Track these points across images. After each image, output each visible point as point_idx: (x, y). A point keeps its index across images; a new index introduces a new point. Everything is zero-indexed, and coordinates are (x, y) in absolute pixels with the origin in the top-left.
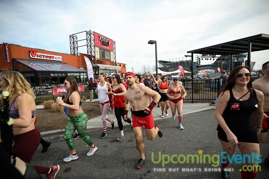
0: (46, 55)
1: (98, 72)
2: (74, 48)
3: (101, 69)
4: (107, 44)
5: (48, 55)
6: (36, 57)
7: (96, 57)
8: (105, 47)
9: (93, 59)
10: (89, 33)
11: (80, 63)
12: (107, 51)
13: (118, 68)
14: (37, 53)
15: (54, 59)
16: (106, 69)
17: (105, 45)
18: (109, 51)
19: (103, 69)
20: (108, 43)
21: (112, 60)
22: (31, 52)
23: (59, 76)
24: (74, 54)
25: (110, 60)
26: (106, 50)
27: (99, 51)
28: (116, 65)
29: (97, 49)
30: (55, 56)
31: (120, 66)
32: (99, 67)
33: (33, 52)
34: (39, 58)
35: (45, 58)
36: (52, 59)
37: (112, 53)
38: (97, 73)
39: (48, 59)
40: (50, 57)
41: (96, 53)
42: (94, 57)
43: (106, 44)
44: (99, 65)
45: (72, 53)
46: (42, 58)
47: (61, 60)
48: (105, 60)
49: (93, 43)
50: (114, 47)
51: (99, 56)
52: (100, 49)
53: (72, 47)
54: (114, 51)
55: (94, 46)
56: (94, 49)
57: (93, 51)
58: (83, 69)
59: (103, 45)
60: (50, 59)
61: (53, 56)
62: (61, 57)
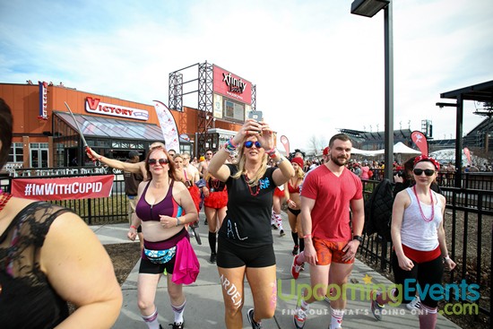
0: (117, 107)
1: (217, 146)
2: (175, 97)
3: (223, 139)
4: (239, 90)
5: (121, 108)
6: (97, 111)
7: (215, 115)
8: (235, 95)
9: (208, 118)
10: (203, 67)
11: (184, 125)
12: (240, 103)
14: (100, 104)
15: (133, 116)
17: (234, 92)
18: (243, 104)
20: (241, 88)
22: (89, 100)
24: (175, 108)
26: (236, 102)
27: (221, 102)
29: (218, 99)
30: (135, 110)
32: (218, 135)
33: (93, 101)
34: (102, 112)
35: (114, 114)
36: (128, 116)
37: (248, 108)
38: (214, 146)
39: (121, 115)
40: (125, 112)
41: (215, 107)
42: (211, 114)
43: (236, 89)
44: (218, 130)
45: (172, 107)
46: (109, 113)
47: (146, 119)
48: (233, 120)
49: (211, 87)
50: (253, 96)
51: (221, 113)
52: (224, 98)
53: (172, 96)
54: (253, 105)
55: (212, 93)
56: (211, 99)
57: (208, 102)
58: (187, 137)
59: (230, 91)
60: (124, 115)
61: (130, 109)
62: (147, 112)
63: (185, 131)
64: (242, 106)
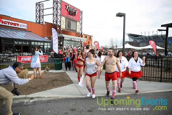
0: (11, 22)
1: (63, 43)
2: (40, 16)
3: (65, 40)
4: (74, 14)
5: (13, 22)
7: (62, 27)
8: (72, 17)
9: (58, 29)
10: (56, 2)
11: (45, 32)
12: (74, 21)
13: (84, 40)
14: (2, 20)
15: (19, 27)
16: (71, 40)
17: (72, 15)
18: (76, 22)
19: (67, 40)
20: (75, 13)
21: (78, 30)
23: (23, 44)
24: (39, 23)
25: (75, 31)
26: (72, 20)
27: (65, 20)
28: (82, 37)
29: (63, 19)
30: (20, 24)
31: (86, 37)
32: (63, 38)
36: (17, 27)
37: (78, 23)
38: (61, 43)
39: (13, 26)
40: (15, 24)
41: (62, 23)
42: (60, 27)
43: (72, 13)
44: (64, 35)
45: (38, 21)
46: (7, 25)
47: (26, 28)
48: (71, 30)
49: (60, 13)
50: (81, 17)
51: (65, 26)
52: (66, 18)
53: (38, 15)
54: (81, 22)
55: (60, 15)
56: (60, 19)
57: (58, 20)
58: (47, 38)
59: (69, 14)
60: (15, 26)
61: (18, 23)
62: (26, 25)
63: (46, 35)
64: (75, 23)
